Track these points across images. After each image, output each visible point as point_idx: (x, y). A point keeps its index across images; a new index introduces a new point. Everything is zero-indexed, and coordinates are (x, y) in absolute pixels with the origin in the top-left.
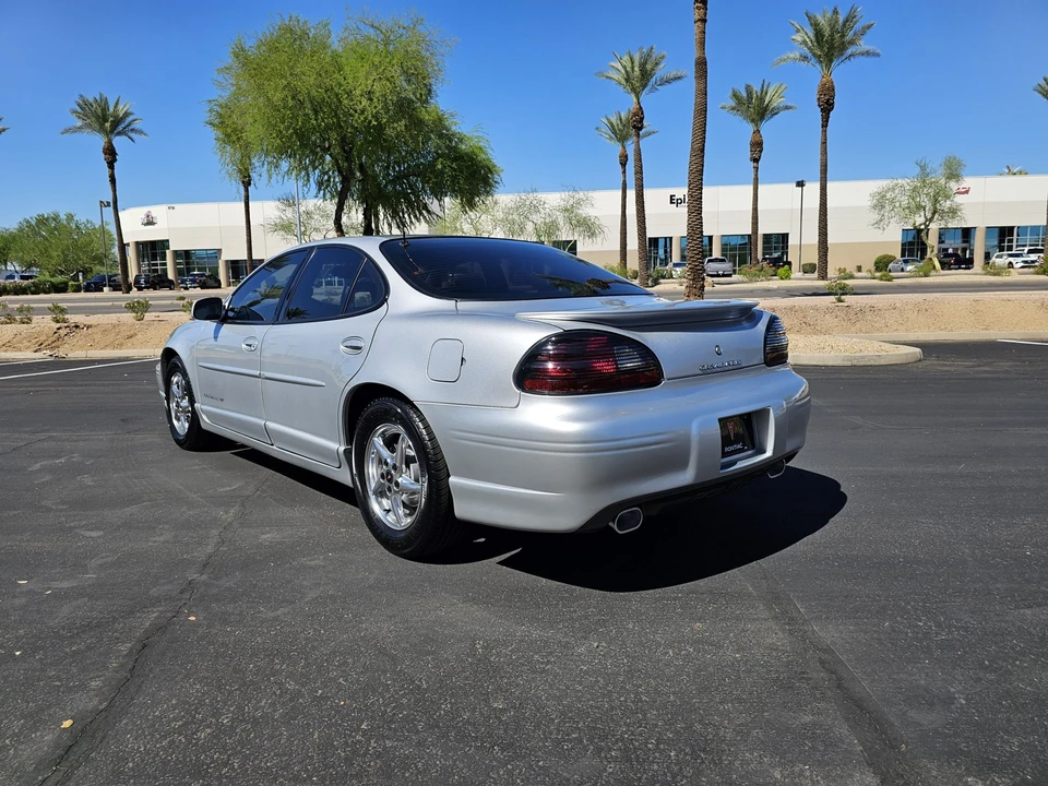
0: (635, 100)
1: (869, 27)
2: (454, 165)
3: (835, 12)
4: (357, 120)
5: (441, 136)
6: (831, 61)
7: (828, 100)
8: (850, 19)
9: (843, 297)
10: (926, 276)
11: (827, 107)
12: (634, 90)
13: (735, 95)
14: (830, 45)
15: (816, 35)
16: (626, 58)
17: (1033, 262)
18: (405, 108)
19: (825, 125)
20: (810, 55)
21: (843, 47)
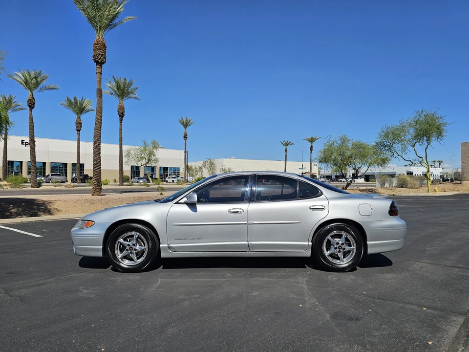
0: (30, 93)
1: (137, 88)
3: (125, 79)
6: (123, 98)
7: (122, 113)
8: (131, 84)
9: (163, 192)
10: (158, 185)
11: (122, 115)
12: (30, 88)
13: (69, 100)
14: (123, 92)
15: (117, 86)
16: (26, 73)
19: (121, 122)
20: (114, 93)
21: (128, 93)
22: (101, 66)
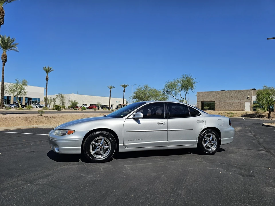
1: (17, 44)
3: (9, 37)
6: (6, 49)
7: (5, 60)
8: (13, 40)
9: (42, 114)
10: (30, 109)
14: (6, 45)
15: (2, 41)
17: (42, 107)
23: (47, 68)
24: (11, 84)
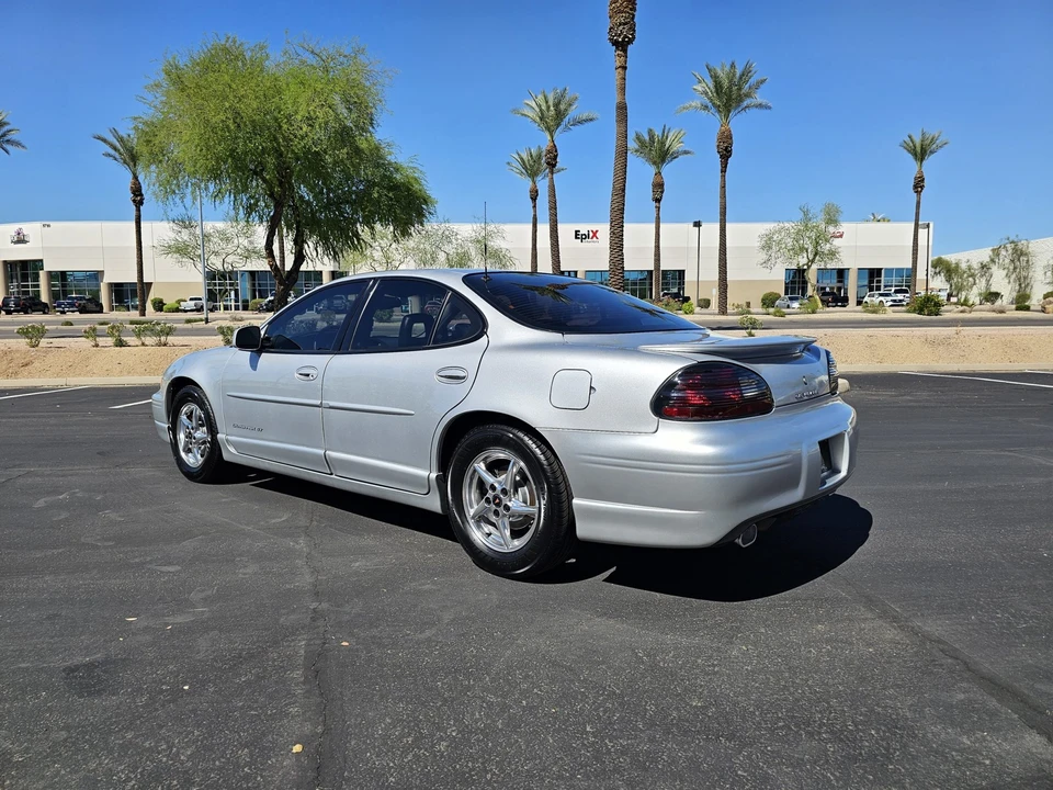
0: (549, 138)
1: (763, 81)
2: (391, 195)
3: (733, 66)
4: (297, 145)
5: (378, 166)
6: (729, 111)
7: (727, 147)
8: (746, 73)
9: (753, 331)
10: (814, 312)
11: (726, 154)
12: (548, 129)
14: (729, 97)
15: (716, 86)
16: (540, 97)
17: (901, 301)
18: (344, 136)
19: (724, 170)
20: (710, 105)
21: (740, 99)
22: (625, 51)
23: (918, 141)
24: (787, 225)
